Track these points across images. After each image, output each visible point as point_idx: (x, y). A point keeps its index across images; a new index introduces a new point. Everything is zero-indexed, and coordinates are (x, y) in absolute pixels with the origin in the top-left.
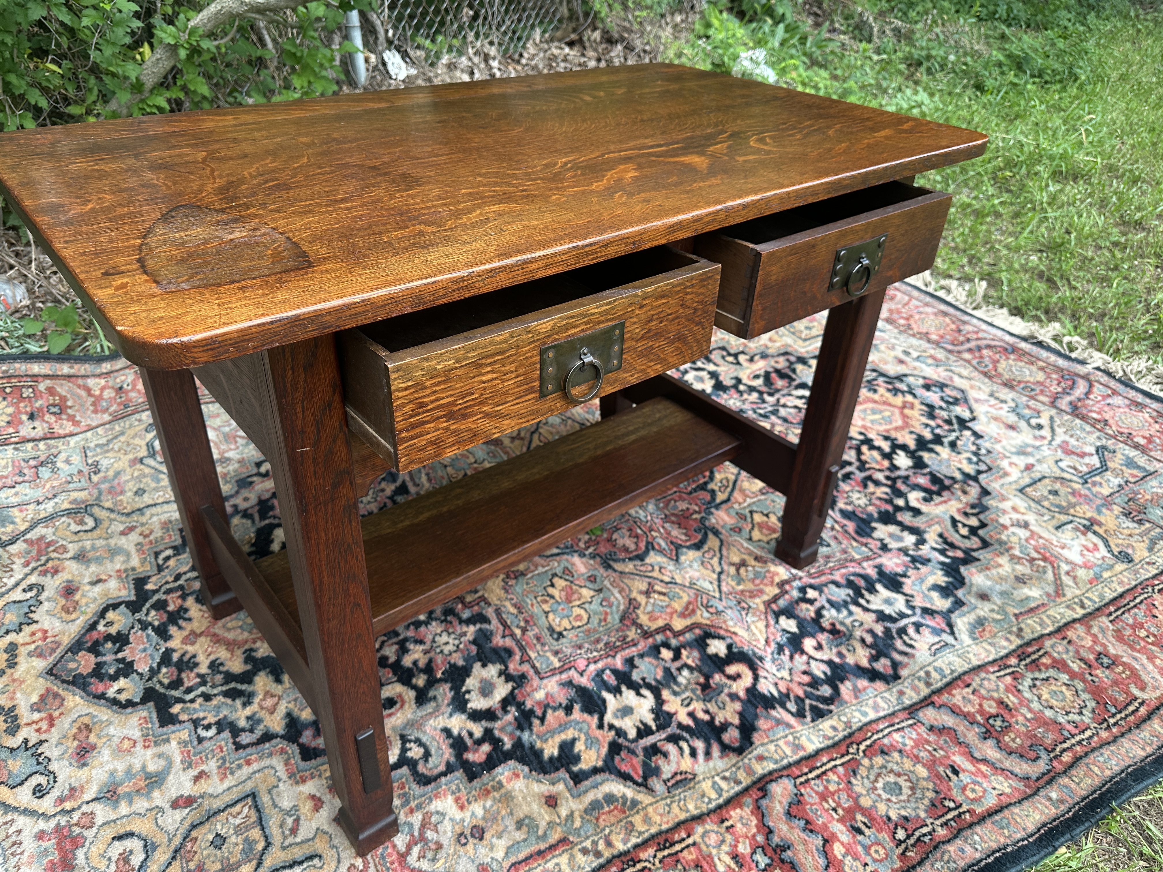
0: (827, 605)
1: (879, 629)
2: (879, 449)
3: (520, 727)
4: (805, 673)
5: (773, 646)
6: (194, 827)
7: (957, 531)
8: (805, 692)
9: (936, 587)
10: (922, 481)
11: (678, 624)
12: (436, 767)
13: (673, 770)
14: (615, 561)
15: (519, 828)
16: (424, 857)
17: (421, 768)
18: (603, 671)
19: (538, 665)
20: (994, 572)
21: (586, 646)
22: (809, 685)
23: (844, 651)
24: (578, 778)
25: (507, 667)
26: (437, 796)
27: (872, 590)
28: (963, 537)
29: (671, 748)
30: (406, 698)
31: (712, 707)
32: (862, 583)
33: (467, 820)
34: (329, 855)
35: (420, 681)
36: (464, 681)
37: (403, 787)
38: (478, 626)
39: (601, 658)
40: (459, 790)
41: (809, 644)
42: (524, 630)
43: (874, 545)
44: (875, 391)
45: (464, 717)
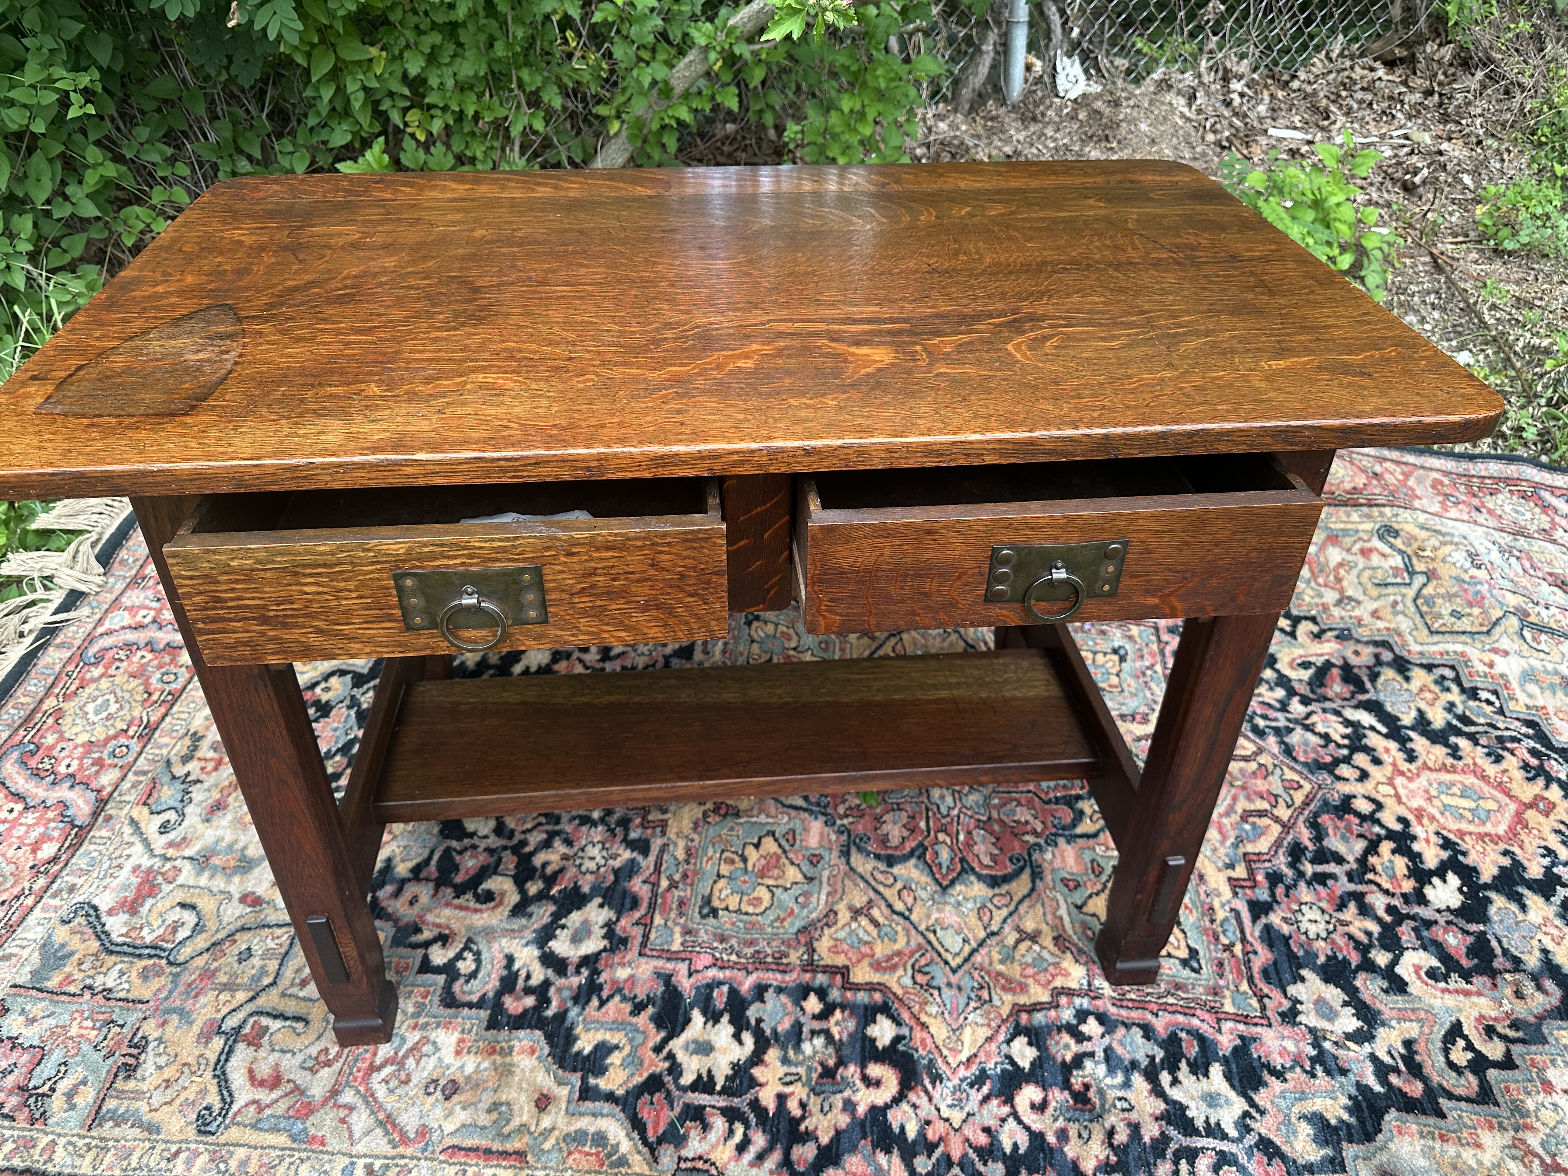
0: (1100, 1055)
1: (1150, 1131)
2: (1415, 857)
3: (576, 1000)
4: (987, 1130)
5: (974, 1069)
6: (243, 929)
7: (1446, 1051)
8: (965, 1156)
9: (1318, 1120)
10: (1453, 941)
11: (862, 974)
12: (471, 993)
13: (700, 1151)
14: (859, 849)
15: (489, 1111)
16: (387, 1082)
17: (457, 987)
18: (720, 983)
19: (653, 936)
20: (1451, 1150)
21: (733, 942)
22: (979, 1150)
23: (1073, 1133)
24: (587, 1093)
25: (618, 920)
26: (446, 1026)
27: (1200, 1068)
28: (1451, 1065)
29: (719, 1124)
30: (506, 900)
31: (814, 1103)
32: (1192, 1050)
33: (452, 1070)
34: (317, 1025)
35: (533, 888)
36: (570, 912)
37: (425, 997)
38: (635, 854)
39: (733, 966)
40: (470, 1031)
41: (1029, 1094)
42: (673, 885)
43: (1277, 1001)
44: (1498, 759)
45: (536, 953)
